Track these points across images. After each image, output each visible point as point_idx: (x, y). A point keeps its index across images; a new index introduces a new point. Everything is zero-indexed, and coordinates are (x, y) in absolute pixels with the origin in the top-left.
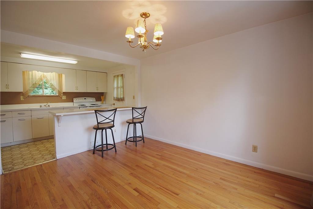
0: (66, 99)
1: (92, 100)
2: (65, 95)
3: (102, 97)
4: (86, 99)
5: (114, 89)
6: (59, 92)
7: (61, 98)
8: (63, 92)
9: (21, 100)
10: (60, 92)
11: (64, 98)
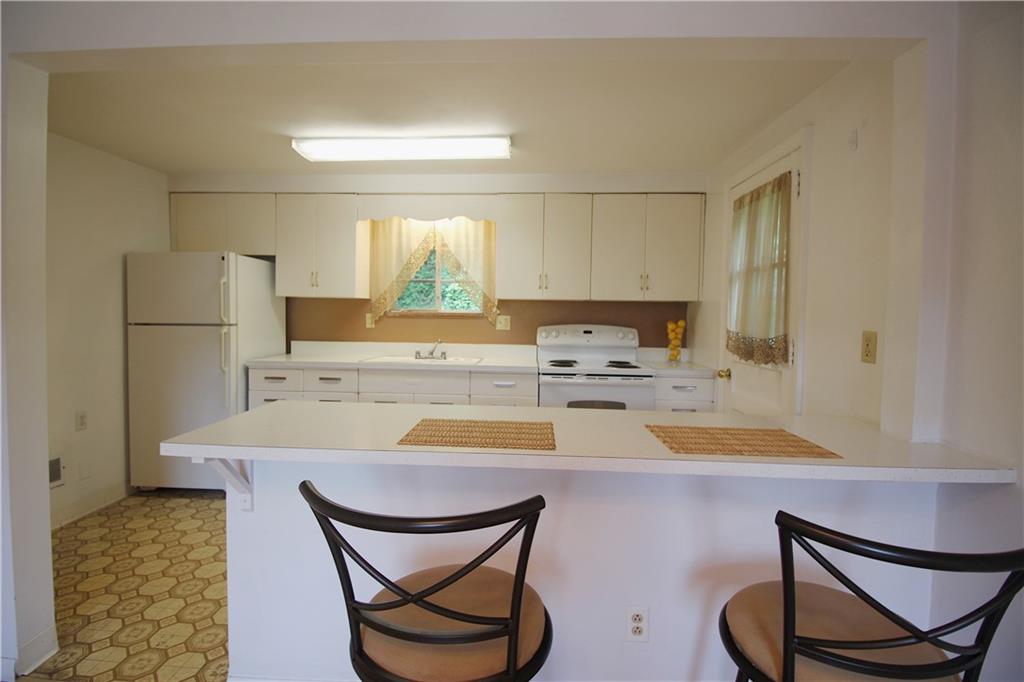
0: (509, 328)
1: (620, 341)
2: (507, 315)
3: (671, 326)
4: (590, 332)
5: (731, 281)
6: (487, 300)
7: (494, 326)
8: (500, 301)
9: (368, 326)
10: (490, 301)
11: (503, 323)
